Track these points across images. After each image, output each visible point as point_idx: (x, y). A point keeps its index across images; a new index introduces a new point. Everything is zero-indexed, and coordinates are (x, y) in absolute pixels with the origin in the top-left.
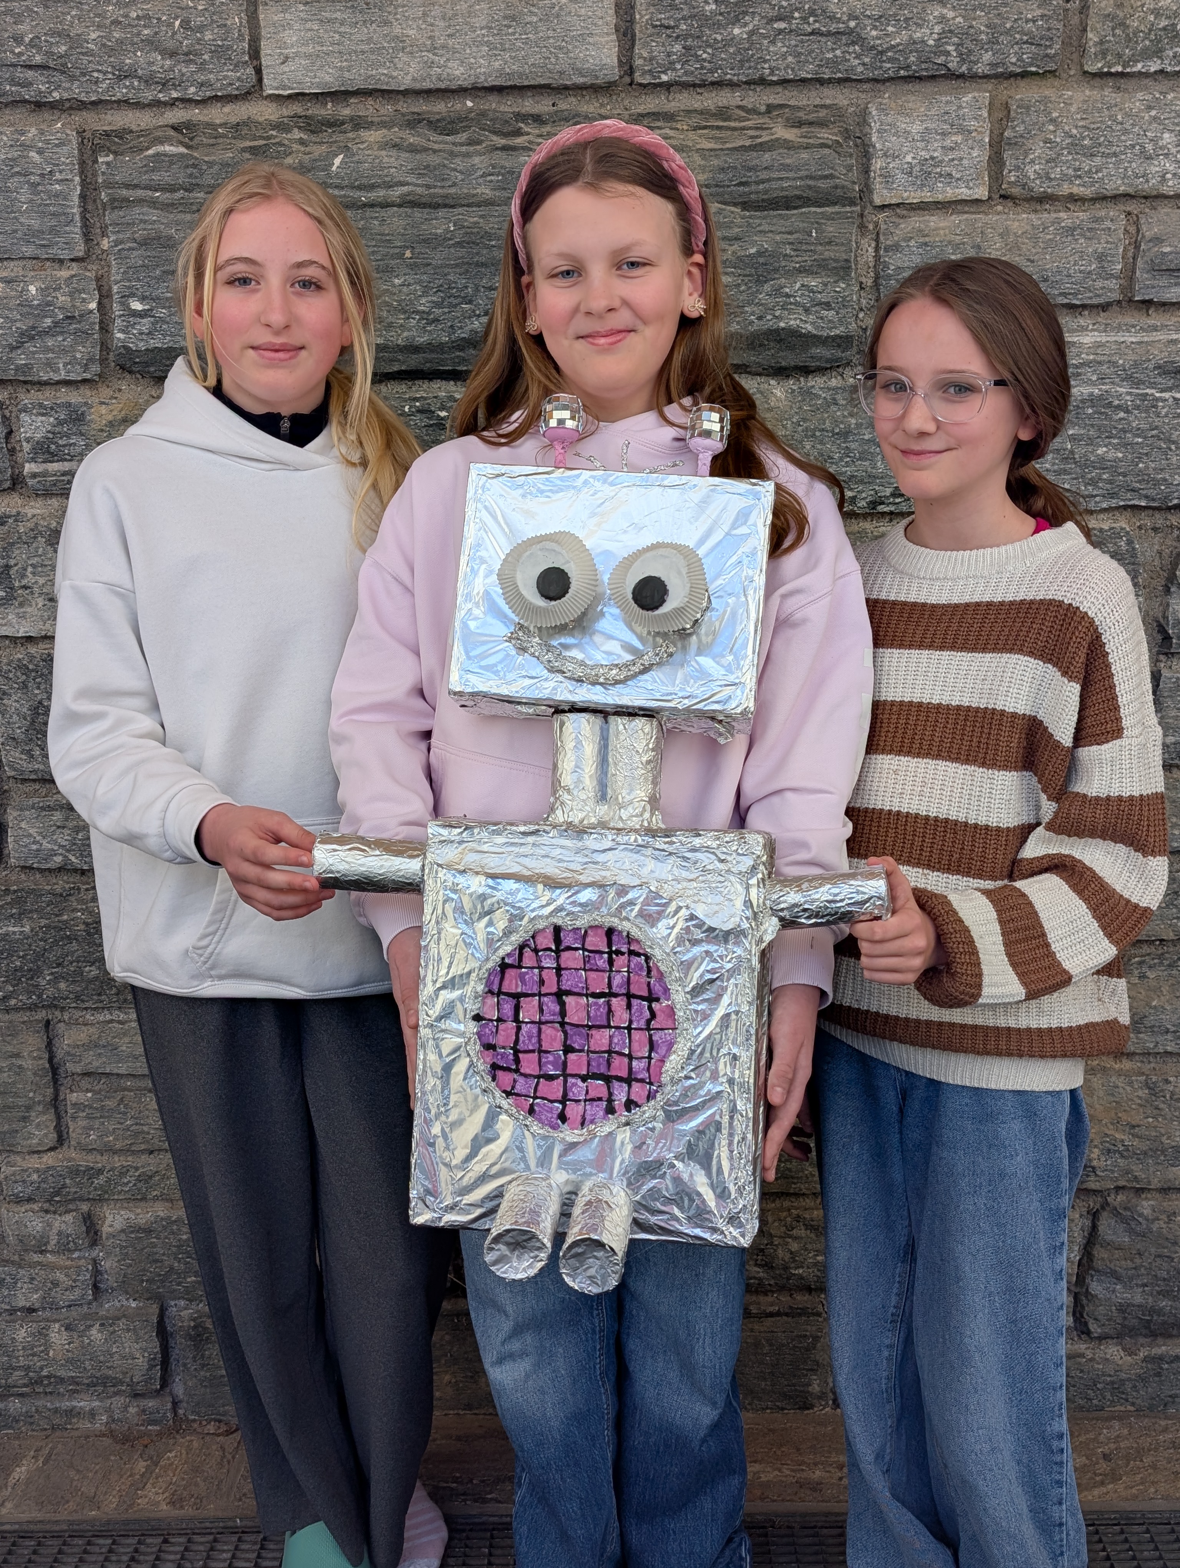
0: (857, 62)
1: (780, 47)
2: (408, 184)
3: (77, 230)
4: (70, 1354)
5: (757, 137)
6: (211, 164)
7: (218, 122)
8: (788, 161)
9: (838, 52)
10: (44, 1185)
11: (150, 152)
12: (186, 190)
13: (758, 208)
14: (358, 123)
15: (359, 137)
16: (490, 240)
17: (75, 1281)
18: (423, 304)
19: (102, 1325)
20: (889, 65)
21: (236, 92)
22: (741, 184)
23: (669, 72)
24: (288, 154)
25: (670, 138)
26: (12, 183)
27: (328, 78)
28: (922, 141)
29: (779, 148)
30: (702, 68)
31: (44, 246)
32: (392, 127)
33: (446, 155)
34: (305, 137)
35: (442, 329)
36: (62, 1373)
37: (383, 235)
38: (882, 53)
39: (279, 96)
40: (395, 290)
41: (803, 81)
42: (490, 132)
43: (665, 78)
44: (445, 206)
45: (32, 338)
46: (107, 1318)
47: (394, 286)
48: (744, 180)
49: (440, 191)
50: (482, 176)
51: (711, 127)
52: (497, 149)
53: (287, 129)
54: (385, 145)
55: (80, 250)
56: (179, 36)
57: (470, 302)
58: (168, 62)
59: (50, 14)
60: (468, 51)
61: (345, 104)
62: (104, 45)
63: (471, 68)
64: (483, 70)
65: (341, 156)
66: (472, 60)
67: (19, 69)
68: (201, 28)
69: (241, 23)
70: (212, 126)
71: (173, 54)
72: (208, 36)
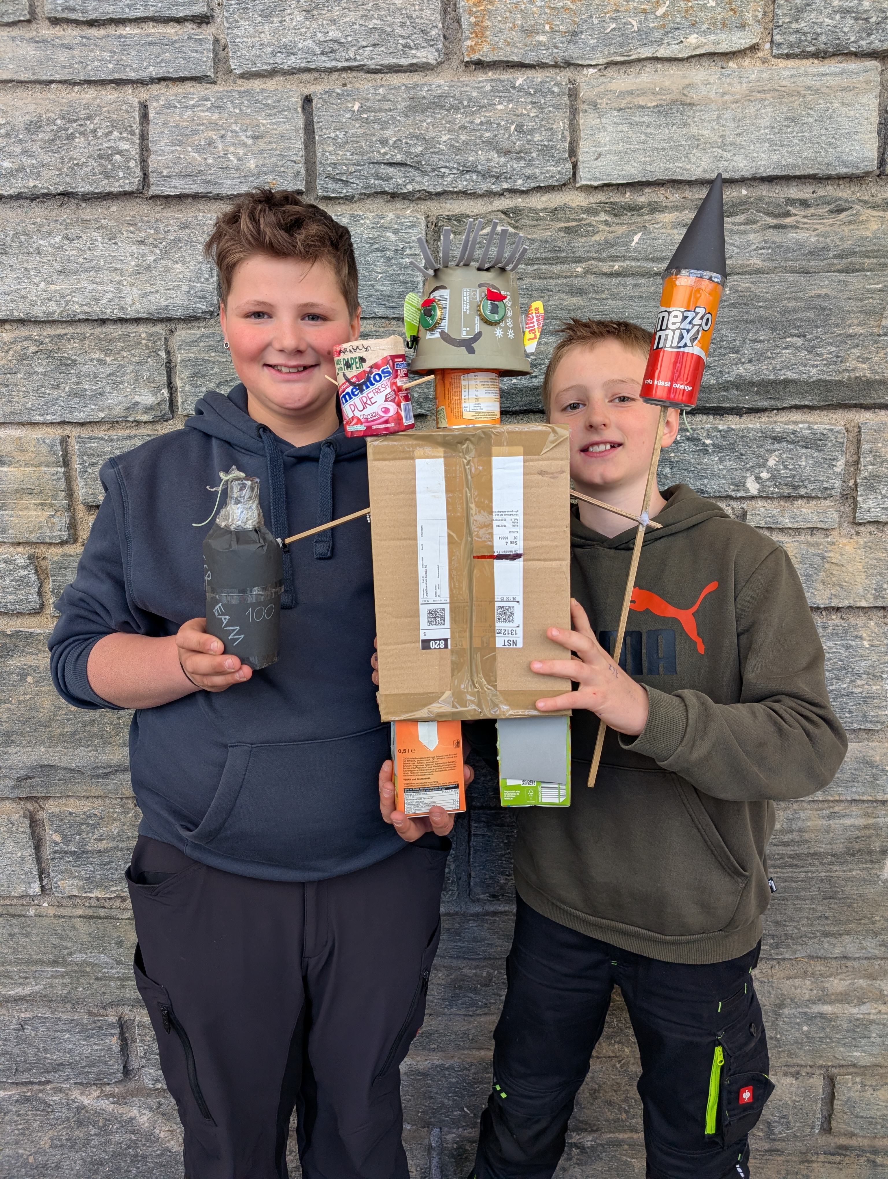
6: (532, 241)
7: (539, 207)
11: (485, 231)
14: (654, 208)
15: (655, 219)
16: (758, 302)
21: (556, 184)
24: (594, 233)
26: (371, 258)
27: (633, 171)
31: (393, 308)
32: (682, 211)
34: (609, 219)
39: (591, 187)
42: (764, 213)
50: (755, 250)
52: (770, 227)
53: (596, 214)
54: (676, 225)
56: (513, 138)
57: (737, 352)
58: (503, 159)
59: (410, 122)
60: (752, 147)
61: (641, 193)
62: (452, 146)
63: (753, 161)
64: (763, 163)
65: (640, 234)
66: (755, 155)
67: (382, 166)
68: (531, 132)
69: (564, 127)
70: (536, 211)
71: (507, 153)
72: (537, 137)
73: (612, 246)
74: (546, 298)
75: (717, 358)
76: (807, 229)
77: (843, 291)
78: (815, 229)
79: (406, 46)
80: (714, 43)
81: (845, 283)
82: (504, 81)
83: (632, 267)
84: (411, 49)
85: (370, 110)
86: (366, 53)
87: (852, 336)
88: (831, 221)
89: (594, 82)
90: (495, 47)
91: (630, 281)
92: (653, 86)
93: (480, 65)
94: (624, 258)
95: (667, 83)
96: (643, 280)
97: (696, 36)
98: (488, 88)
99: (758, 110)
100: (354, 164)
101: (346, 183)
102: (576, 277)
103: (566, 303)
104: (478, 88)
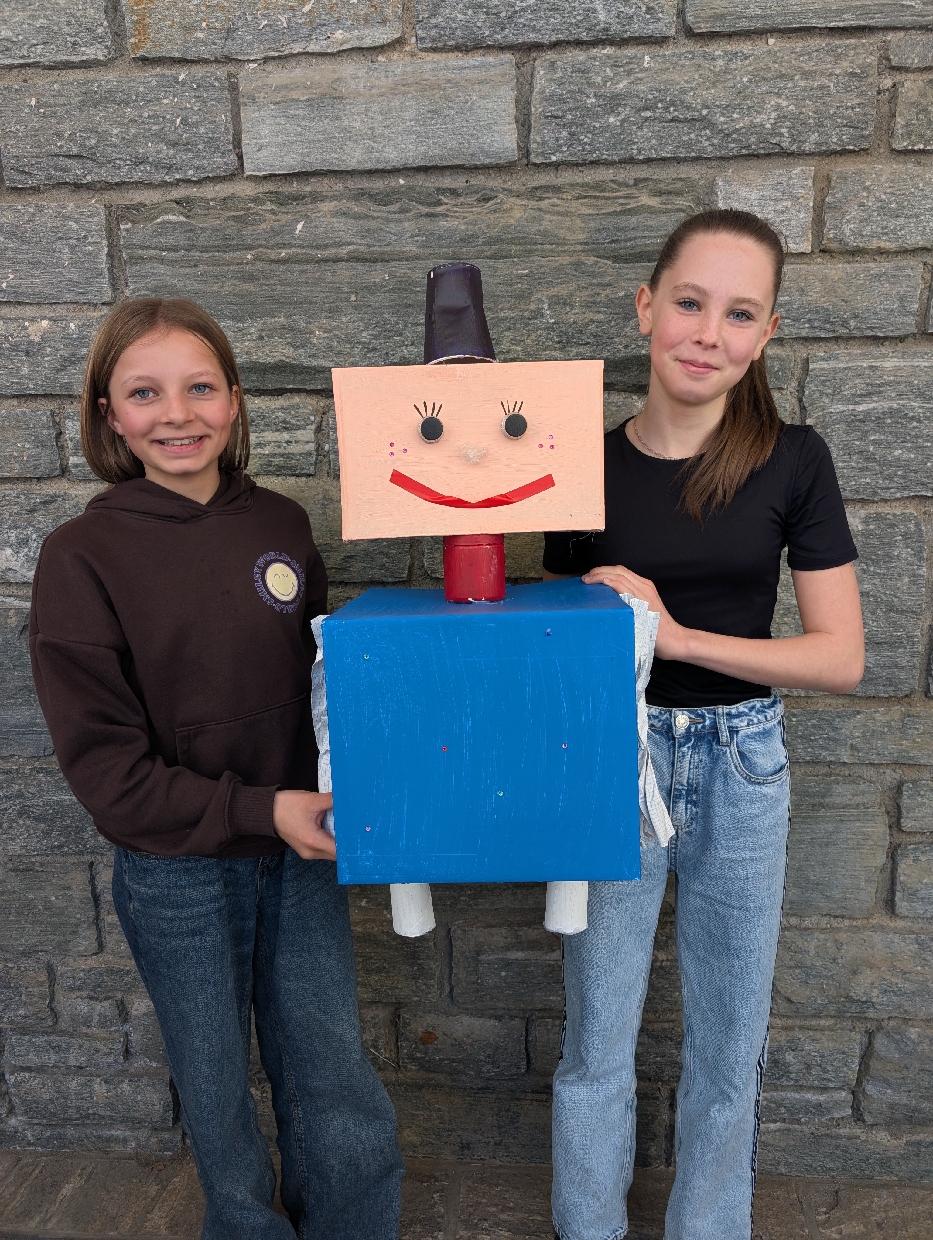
0: (707, 143)
1: (646, 132)
2: (353, 244)
3: (106, 281)
4: (108, 1100)
5: (626, 204)
6: (204, 230)
7: (210, 197)
8: (650, 223)
9: (692, 136)
10: (87, 981)
11: (159, 220)
12: (186, 250)
13: (626, 261)
14: (316, 197)
15: (317, 207)
16: (416, 287)
17: (111, 1049)
18: (365, 337)
19: (130, 1081)
20: (733, 145)
21: (223, 174)
22: (613, 242)
23: (557, 154)
24: (261, 222)
25: (557, 206)
26: (57, 245)
27: (292, 162)
28: (759, 206)
29: (644, 213)
30: (584, 150)
31: (81, 293)
32: (341, 200)
33: (382, 221)
34: (275, 208)
35: (379, 356)
36: (102, 1113)
37: (334, 283)
38: (728, 135)
39: (256, 177)
40: (343, 326)
41: (664, 159)
42: (417, 202)
43: (554, 158)
44: (382, 260)
45: (72, 363)
46: (135, 1076)
47: (342, 323)
48: (615, 238)
49: (378, 249)
50: (410, 237)
51: (590, 197)
52: (422, 215)
53: (263, 203)
54: (336, 214)
55: (108, 296)
56: (179, 131)
57: (401, 335)
58: (172, 151)
59: (83, 116)
60: (400, 139)
61: (307, 183)
62: (123, 138)
63: (402, 152)
64: (411, 154)
65: (303, 223)
66: (403, 146)
67: (61, 158)
68: (197, 124)
69: (227, 120)
70: (206, 200)
71: (175, 145)
72: (202, 130)
73: (278, 234)
74: (220, 284)
75: (382, 341)
76: (457, 217)
77: (493, 276)
78: (465, 218)
79: (75, 44)
80: (358, 39)
81: (496, 269)
82: (167, 77)
83: (298, 254)
84: (81, 46)
85: (46, 105)
86: (38, 51)
87: (504, 319)
88: (479, 209)
89: (252, 77)
90: (157, 44)
91: (297, 267)
92: (305, 80)
93: (145, 61)
94: (291, 246)
95: (317, 78)
96: (308, 267)
97: (341, 31)
98: (154, 83)
99: (402, 103)
100: (33, 157)
101: (29, 174)
102: (247, 263)
103: (238, 289)
104: (144, 83)
